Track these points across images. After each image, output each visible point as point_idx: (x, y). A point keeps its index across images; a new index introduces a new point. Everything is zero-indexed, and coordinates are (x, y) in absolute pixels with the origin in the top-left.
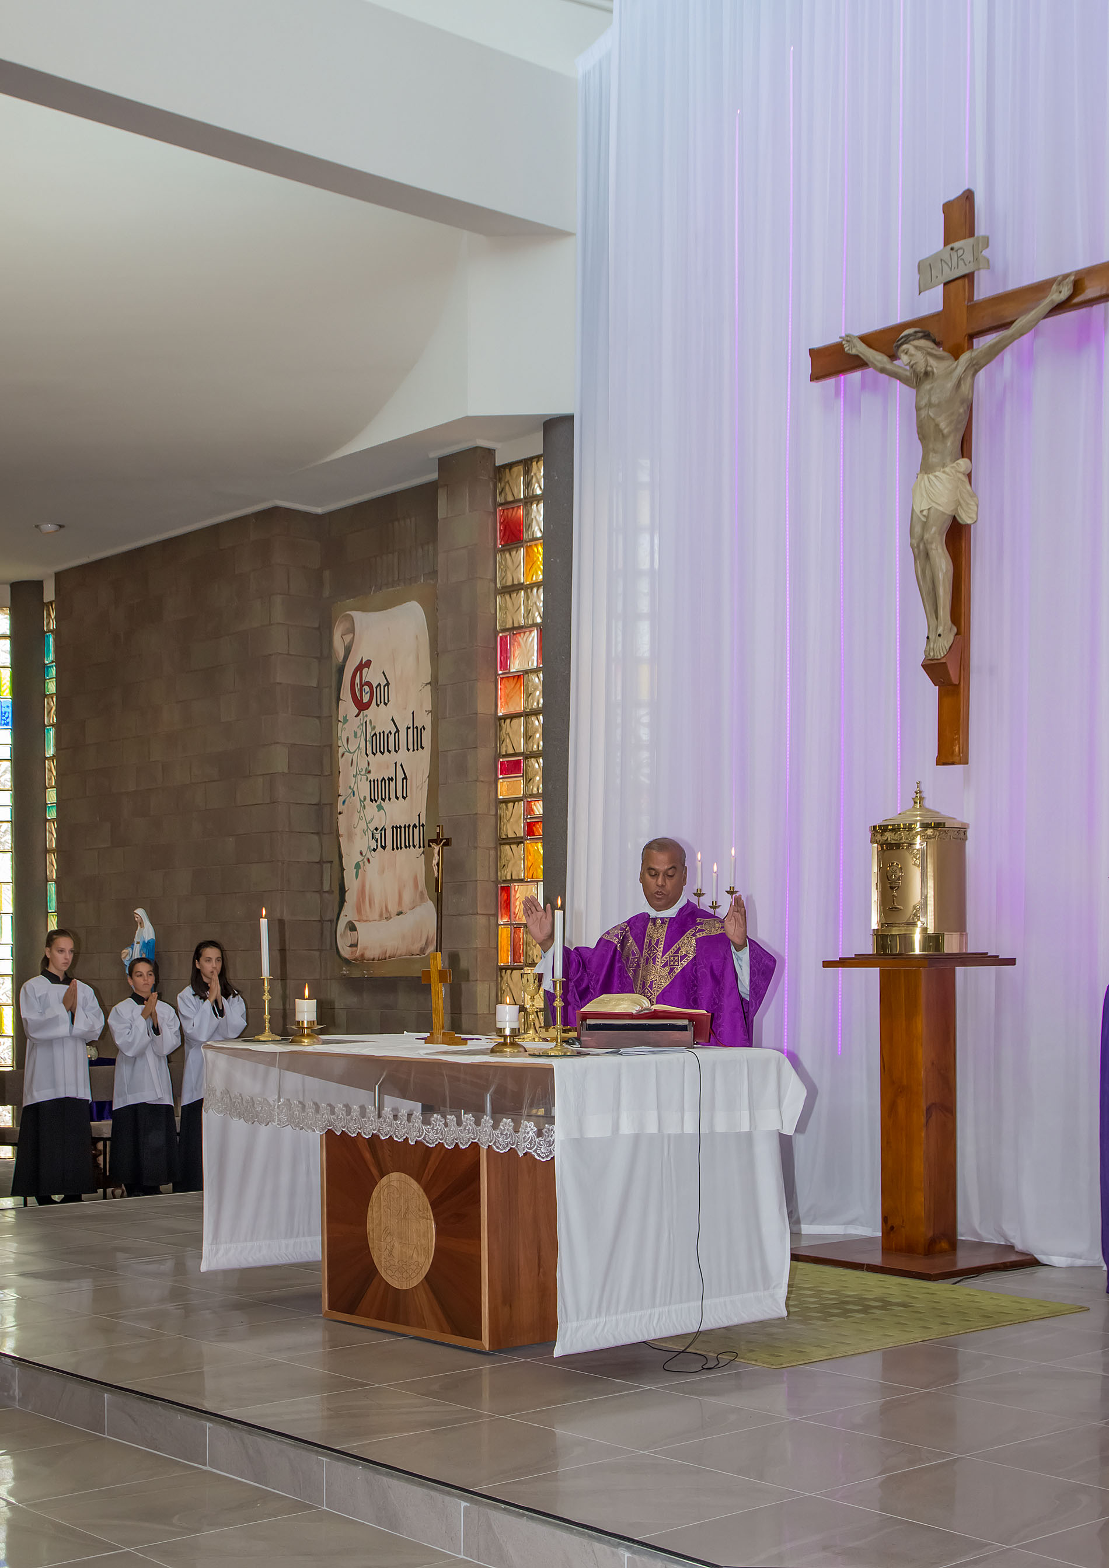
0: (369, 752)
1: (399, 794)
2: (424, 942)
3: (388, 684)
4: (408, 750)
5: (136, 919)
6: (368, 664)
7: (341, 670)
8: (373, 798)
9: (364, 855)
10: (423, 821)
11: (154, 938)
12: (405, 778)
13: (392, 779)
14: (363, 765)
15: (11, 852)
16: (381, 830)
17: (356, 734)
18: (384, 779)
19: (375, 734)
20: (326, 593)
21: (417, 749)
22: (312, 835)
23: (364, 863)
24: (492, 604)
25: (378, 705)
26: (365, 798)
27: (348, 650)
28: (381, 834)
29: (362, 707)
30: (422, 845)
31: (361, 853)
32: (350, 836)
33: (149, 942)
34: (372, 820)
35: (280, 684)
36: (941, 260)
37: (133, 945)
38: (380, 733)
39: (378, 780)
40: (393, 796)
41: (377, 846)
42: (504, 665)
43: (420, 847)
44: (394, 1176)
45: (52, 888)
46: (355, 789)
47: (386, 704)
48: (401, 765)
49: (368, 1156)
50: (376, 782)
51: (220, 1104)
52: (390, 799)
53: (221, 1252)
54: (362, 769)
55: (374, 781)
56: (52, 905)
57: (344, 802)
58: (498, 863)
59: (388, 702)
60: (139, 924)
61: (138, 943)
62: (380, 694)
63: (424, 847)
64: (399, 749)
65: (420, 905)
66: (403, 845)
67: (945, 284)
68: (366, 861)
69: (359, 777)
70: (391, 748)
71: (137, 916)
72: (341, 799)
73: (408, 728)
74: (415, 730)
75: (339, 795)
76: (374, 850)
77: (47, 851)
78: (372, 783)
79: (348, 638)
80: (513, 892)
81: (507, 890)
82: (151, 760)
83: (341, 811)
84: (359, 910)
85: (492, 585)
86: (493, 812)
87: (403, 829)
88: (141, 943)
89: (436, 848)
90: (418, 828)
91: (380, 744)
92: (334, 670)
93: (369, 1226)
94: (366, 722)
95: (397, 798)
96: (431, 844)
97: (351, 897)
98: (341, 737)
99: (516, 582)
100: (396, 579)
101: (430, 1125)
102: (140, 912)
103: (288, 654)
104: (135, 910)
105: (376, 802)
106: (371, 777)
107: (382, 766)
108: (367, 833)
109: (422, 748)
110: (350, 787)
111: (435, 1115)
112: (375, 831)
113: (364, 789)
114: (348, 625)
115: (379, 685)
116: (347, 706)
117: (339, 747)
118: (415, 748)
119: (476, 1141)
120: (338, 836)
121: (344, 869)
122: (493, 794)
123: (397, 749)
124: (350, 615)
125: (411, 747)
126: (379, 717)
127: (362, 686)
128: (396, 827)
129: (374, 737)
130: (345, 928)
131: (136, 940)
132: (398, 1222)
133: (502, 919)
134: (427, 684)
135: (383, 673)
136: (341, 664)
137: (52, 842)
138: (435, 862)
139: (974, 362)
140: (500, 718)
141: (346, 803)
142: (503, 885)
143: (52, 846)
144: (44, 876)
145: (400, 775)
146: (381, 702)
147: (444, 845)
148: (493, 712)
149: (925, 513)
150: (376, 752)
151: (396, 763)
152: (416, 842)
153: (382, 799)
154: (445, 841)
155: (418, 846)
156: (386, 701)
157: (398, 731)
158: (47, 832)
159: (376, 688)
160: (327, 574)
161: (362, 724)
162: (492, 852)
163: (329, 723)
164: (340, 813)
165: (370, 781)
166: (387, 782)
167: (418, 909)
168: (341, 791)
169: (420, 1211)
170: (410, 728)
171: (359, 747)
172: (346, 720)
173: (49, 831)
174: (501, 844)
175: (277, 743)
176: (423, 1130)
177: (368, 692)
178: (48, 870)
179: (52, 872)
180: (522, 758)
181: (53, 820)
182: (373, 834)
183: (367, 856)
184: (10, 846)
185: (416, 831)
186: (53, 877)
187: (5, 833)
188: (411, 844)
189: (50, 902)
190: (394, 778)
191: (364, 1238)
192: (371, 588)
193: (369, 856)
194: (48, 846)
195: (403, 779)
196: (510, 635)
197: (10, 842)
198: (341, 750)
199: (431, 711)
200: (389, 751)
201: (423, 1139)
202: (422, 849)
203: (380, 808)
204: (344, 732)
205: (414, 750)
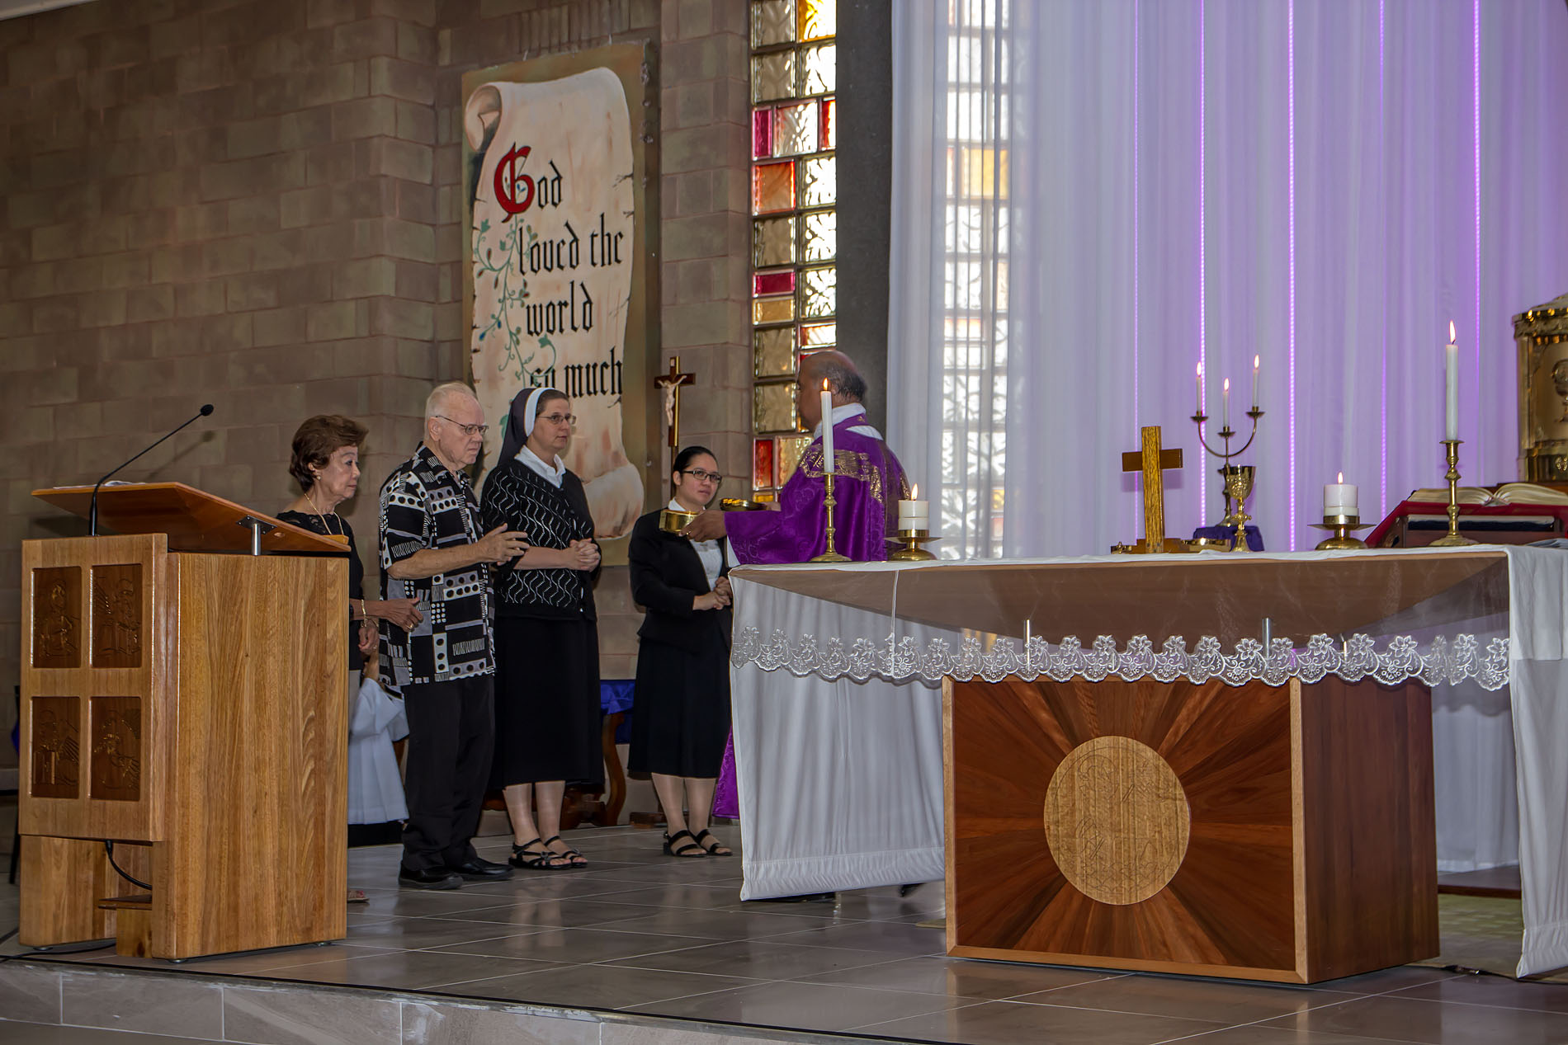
0: (527, 267)
1: (578, 322)
2: (619, 518)
3: (559, 178)
4: (594, 264)
6: (525, 151)
7: (478, 161)
8: (532, 329)
10: (619, 357)
12: (589, 301)
13: (566, 304)
14: (515, 284)
16: (547, 372)
17: (503, 246)
18: (551, 304)
19: (537, 245)
20: (445, 60)
21: (610, 263)
22: (425, 382)
24: (745, 69)
25: (541, 206)
26: (519, 330)
27: (490, 134)
28: (547, 378)
29: (512, 208)
30: (616, 390)
34: (531, 359)
35: (385, 176)
38: (545, 244)
39: (541, 306)
40: (567, 325)
42: (764, 150)
43: (613, 393)
44: (1103, 743)
46: (502, 318)
47: (554, 204)
48: (582, 285)
49: (1044, 716)
50: (538, 309)
52: (561, 330)
54: (514, 292)
55: (535, 307)
57: (482, 336)
58: (754, 409)
59: (560, 200)
62: (551, 190)
63: (620, 392)
64: (577, 263)
65: (613, 470)
66: (584, 390)
69: (508, 302)
70: (565, 260)
72: (476, 333)
73: (593, 236)
74: (606, 238)
75: (475, 327)
78: (532, 310)
79: (490, 118)
80: (776, 448)
81: (769, 445)
82: (154, 282)
83: (477, 348)
85: (745, 43)
86: (746, 342)
87: (584, 371)
89: (670, 388)
90: (610, 368)
91: (544, 257)
92: (465, 160)
93: (1049, 817)
94: (521, 229)
95: (574, 329)
96: (661, 382)
98: (477, 249)
99: (782, 40)
100: (565, 39)
101: (1234, 654)
103: (395, 138)
105: (538, 334)
106: (529, 301)
107: (546, 287)
108: (521, 376)
109: (618, 261)
110: (493, 316)
111: (1244, 640)
112: (536, 374)
113: (517, 317)
114: (489, 100)
115: (544, 179)
116: (488, 207)
117: (474, 262)
118: (606, 261)
119: (1335, 671)
122: (745, 319)
123: (574, 263)
124: (494, 88)
125: (598, 260)
126: (544, 222)
127: (513, 181)
128: (573, 368)
129: (535, 250)
132: (1112, 808)
133: (757, 485)
134: (626, 177)
135: (551, 163)
136: (478, 152)
138: (669, 405)
140: (756, 219)
141: (486, 337)
142: (758, 439)
145: (580, 298)
146: (546, 202)
147: (684, 382)
148: (746, 210)
150: (539, 268)
151: (572, 283)
152: (608, 386)
153: (548, 330)
154: (685, 377)
155: (610, 391)
156: (556, 200)
157: (576, 240)
159: (539, 183)
160: (445, 35)
161: (514, 232)
162: (745, 395)
163: (457, 232)
164: (475, 351)
165: (528, 307)
166: (557, 308)
167: (610, 476)
168: (477, 321)
169: (1158, 788)
170: (596, 235)
171: (508, 262)
172: (485, 227)
174: (757, 385)
175: (382, 255)
176: (1221, 662)
177: (524, 190)
180: (792, 271)
182: (532, 378)
185: (608, 372)
188: (598, 388)
190: (569, 302)
191: (1040, 835)
192: (521, 52)
195: (585, 304)
196: (772, 108)
198: (477, 268)
199: (633, 213)
200: (561, 267)
202: (617, 396)
203: (544, 342)
204: (480, 243)
205: (603, 264)
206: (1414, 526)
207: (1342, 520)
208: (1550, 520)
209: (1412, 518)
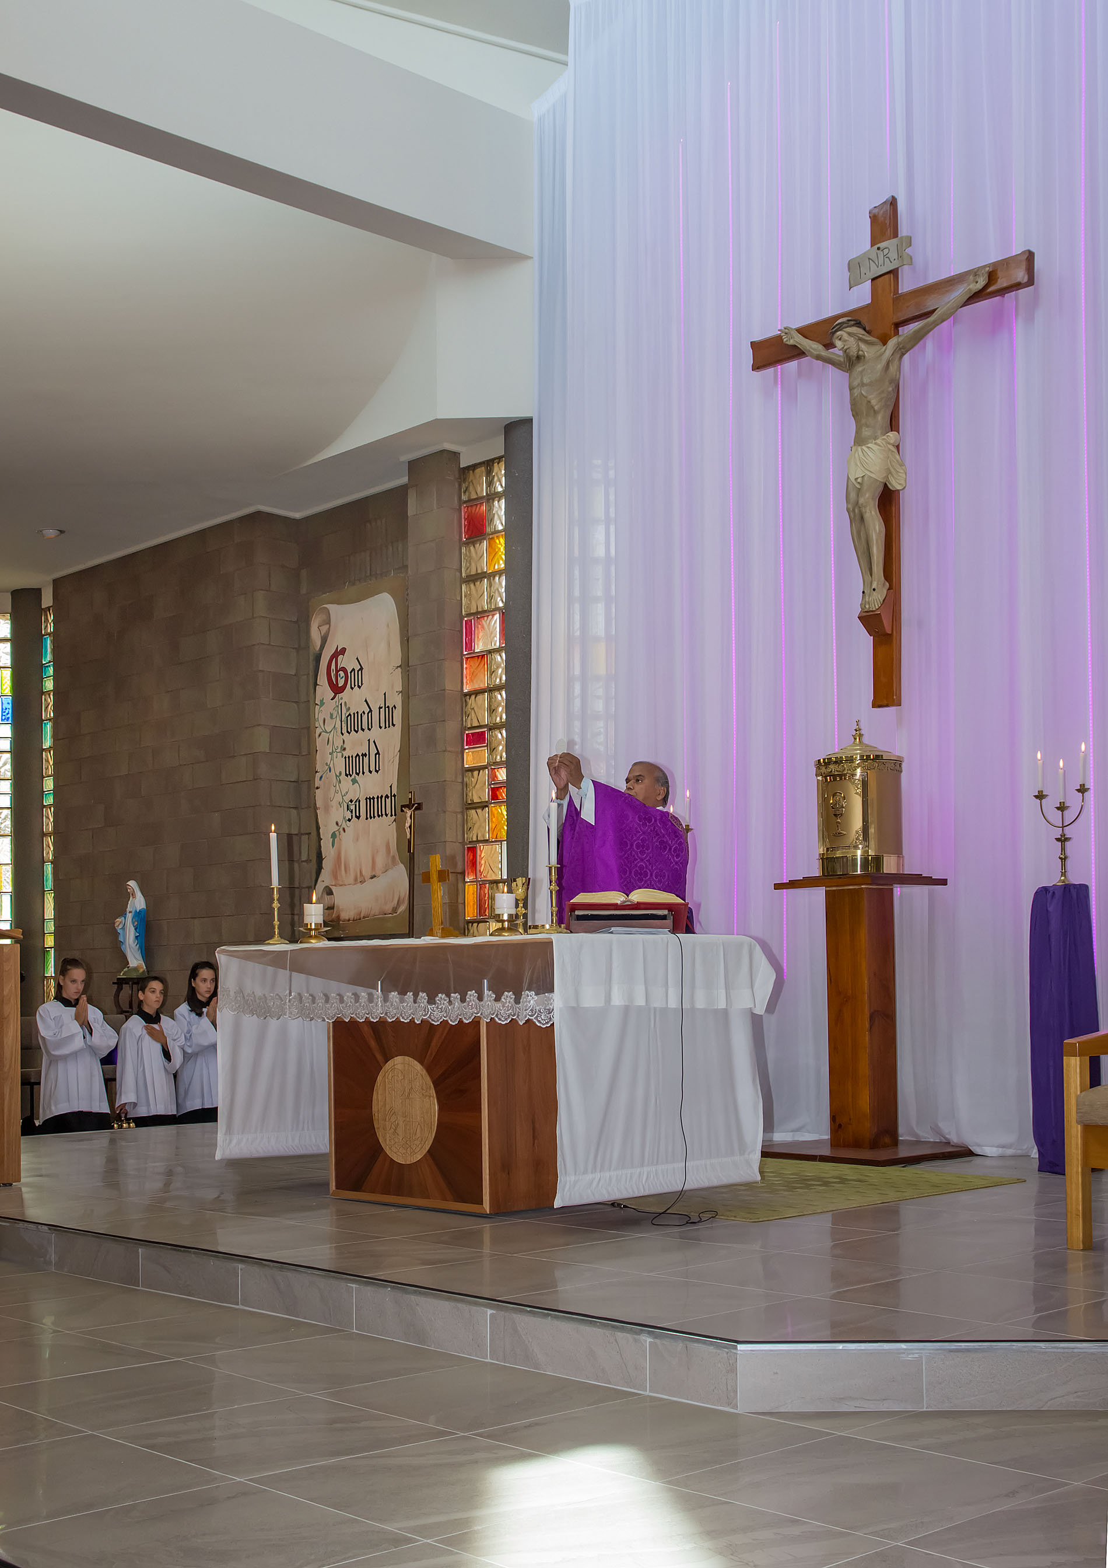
0: (344, 731)
1: (372, 768)
2: (396, 902)
3: (361, 669)
4: (380, 727)
5: (129, 890)
6: (343, 651)
7: (318, 658)
8: (348, 773)
9: (339, 825)
10: (394, 792)
11: (145, 908)
12: (378, 753)
13: (365, 755)
14: (338, 743)
15: (11, 836)
16: (356, 802)
17: (331, 715)
18: (358, 755)
19: (350, 715)
20: (304, 591)
21: (389, 727)
22: (291, 809)
23: (339, 832)
24: (458, 591)
25: (352, 688)
26: (340, 773)
27: (324, 640)
28: (356, 805)
29: (337, 690)
30: (393, 814)
31: (337, 824)
32: (327, 808)
33: (140, 911)
34: (347, 793)
35: (263, 671)
36: (869, 259)
37: (126, 914)
38: (354, 714)
39: (352, 757)
40: (366, 770)
41: (352, 816)
42: (470, 646)
43: (392, 815)
44: (399, 1059)
45: (49, 868)
46: (331, 766)
47: (359, 687)
48: (374, 742)
49: (373, 1044)
50: (351, 758)
51: (233, 1003)
52: (363, 773)
53: (234, 1142)
54: (337, 747)
55: (349, 757)
56: (49, 884)
57: (321, 777)
58: (465, 826)
59: (362, 684)
60: (131, 895)
61: (130, 912)
62: (354, 678)
63: (395, 815)
64: (372, 727)
65: (392, 868)
66: (376, 815)
67: (873, 280)
68: (341, 830)
69: (335, 754)
70: (365, 726)
71: (130, 887)
72: (318, 775)
73: (380, 708)
74: (387, 709)
75: (317, 772)
76: (349, 820)
77: (44, 835)
78: (347, 759)
79: (324, 628)
80: (478, 852)
81: (473, 850)
82: (142, 746)
83: (318, 785)
84: (335, 875)
85: (458, 574)
86: (460, 780)
87: (376, 800)
88: (133, 912)
89: (409, 812)
90: (390, 798)
91: (354, 723)
92: (311, 658)
93: (375, 1108)
94: (341, 704)
95: (370, 772)
96: (404, 809)
97: (327, 864)
98: (318, 718)
99: (479, 571)
100: (368, 574)
101: (435, 1004)
102: (132, 884)
103: (269, 645)
104: (128, 882)
105: (351, 776)
106: (346, 754)
107: (356, 743)
108: (342, 805)
109: (394, 725)
110: (327, 764)
111: (440, 995)
112: (350, 803)
113: (340, 765)
114: (323, 617)
115: (354, 670)
116: (324, 690)
117: (316, 728)
118: (387, 726)
119: (479, 1015)
120: (316, 808)
121: (322, 839)
122: (460, 763)
123: (370, 727)
124: (326, 608)
125: (382, 725)
126: (353, 699)
127: (337, 672)
128: (370, 798)
129: (349, 718)
130: (322, 893)
131: (128, 910)
132: (402, 1102)
133: (468, 877)
134: (398, 667)
135: (357, 659)
136: (318, 652)
137: (49, 825)
138: (407, 825)
139: (901, 346)
140: (466, 695)
141: (323, 778)
142: (468, 846)
143: (49, 829)
144: (41, 857)
145: (373, 751)
146: (355, 686)
147: (416, 809)
148: (459, 689)
149: (859, 480)
150: (351, 731)
151: (369, 740)
152: (389, 811)
153: (356, 773)
154: (416, 805)
155: (390, 814)
156: (360, 684)
157: (371, 711)
158: (44, 817)
159: (351, 672)
160: (304, 573)
161: (338, 706)
162: (459, 816)
163: (307, 706)
164: (317, 788)
165: (345, 757)
166: (361, 757)
167: (390, 872)
168: (318, 768)
169: (423, 1089)
170: (382, 708)
171: (335, 727)
172: (322, 703)
173: (46, 816)
174: (467, 809)
175: (259, 725)
176: (428, 1009)
177: (343, 677)
178: (45, 852)
179: (49, 853)
180: (486, 729)
181: (49, 806)
182: (348, 805)
183: (343, 826)
184: (10, 830)
185: (389, 801)
186: (49, 858)
187: (5, 819)
188: (384, 813)
189: (47, 881)
190: (367, 754)
191: (370, 1120)
192: (345, 583)
193: (344, 825)
194: (44, 830)
195: (376, 755)
196: (474, 619)
197: (10, 826)
198: (318, 731)
199: (401, 692)
200: (363, 730)
201: (428, 1017)
202: (394, 817)
203: (354, 781)
204: (321, 714)
205: (386, 728)
206: (580, 918)
207: (505, 917)
208: (666, 912)
209: (577, 913)
